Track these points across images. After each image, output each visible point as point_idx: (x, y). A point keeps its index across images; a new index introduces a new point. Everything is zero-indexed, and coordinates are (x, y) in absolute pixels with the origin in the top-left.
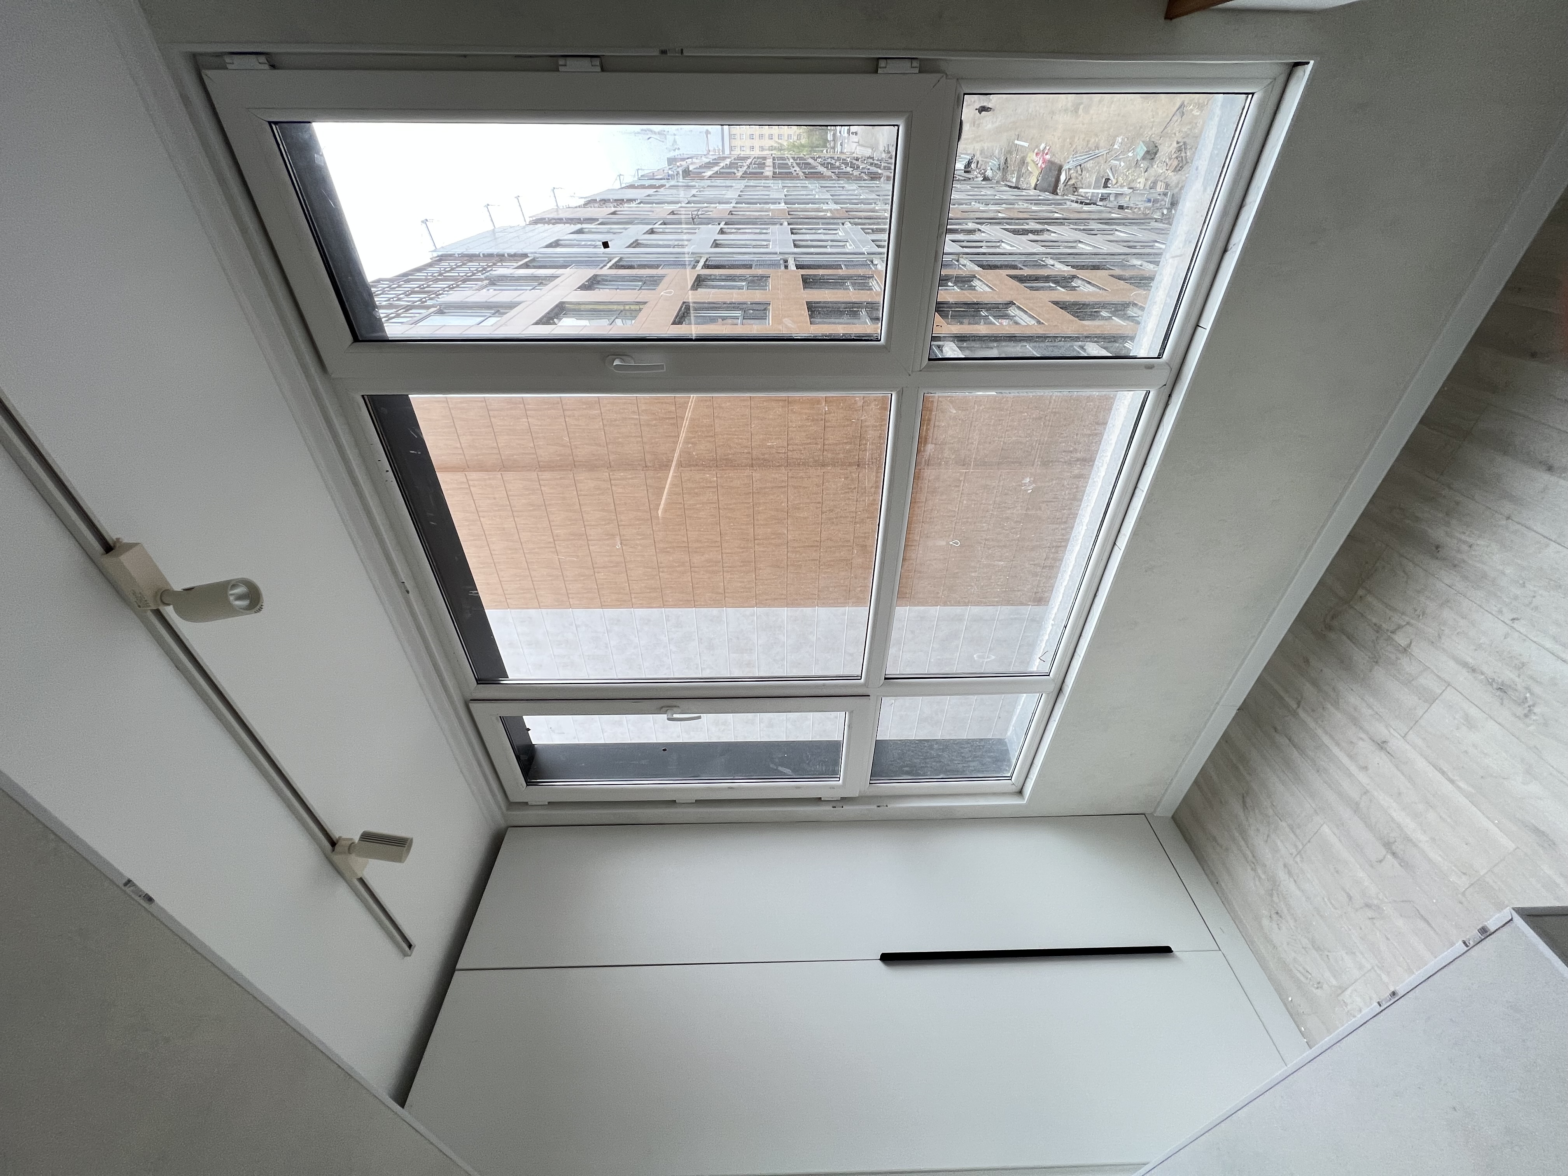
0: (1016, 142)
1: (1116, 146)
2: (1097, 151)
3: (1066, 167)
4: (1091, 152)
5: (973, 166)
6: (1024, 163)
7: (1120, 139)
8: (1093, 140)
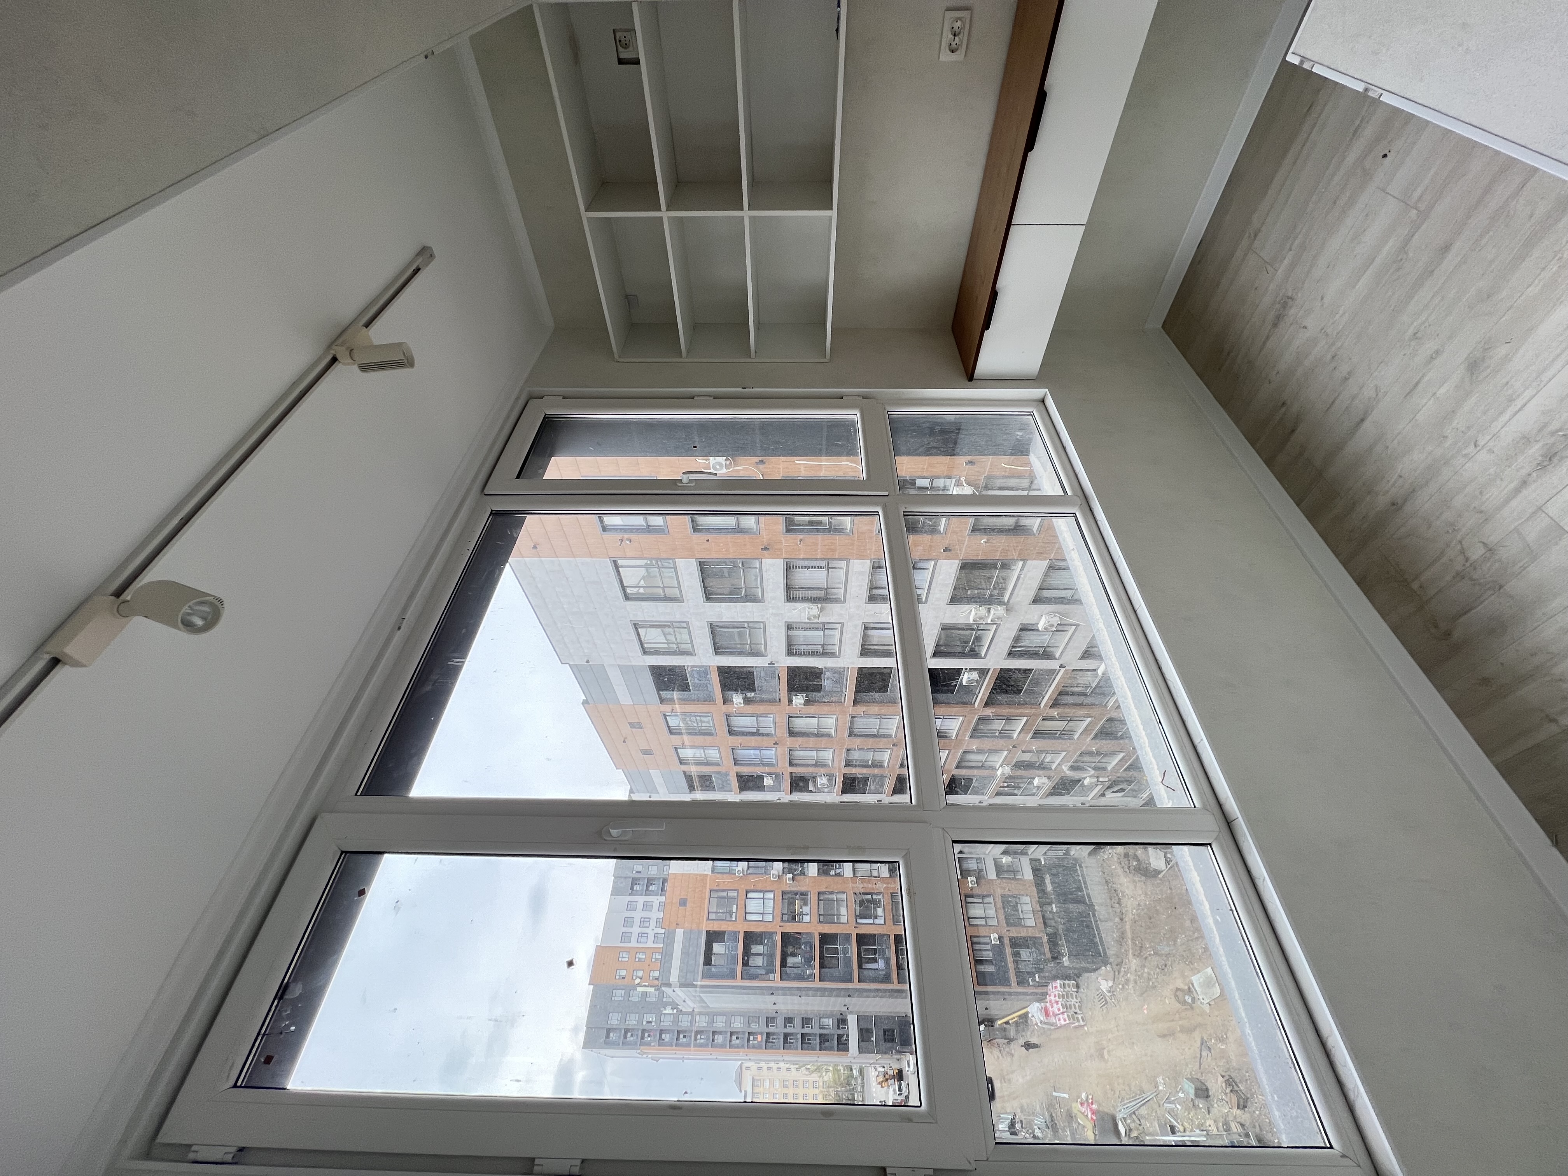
0: (1055, 1094)
1: (1161, 1088)
2: (1144, 1095)
3: (1119, 1116)
4: (1138, 1097)
5: (1018, 1126)
6: (1072, 1117)
7: (1160, 1080)
8: (1134, 1083)
